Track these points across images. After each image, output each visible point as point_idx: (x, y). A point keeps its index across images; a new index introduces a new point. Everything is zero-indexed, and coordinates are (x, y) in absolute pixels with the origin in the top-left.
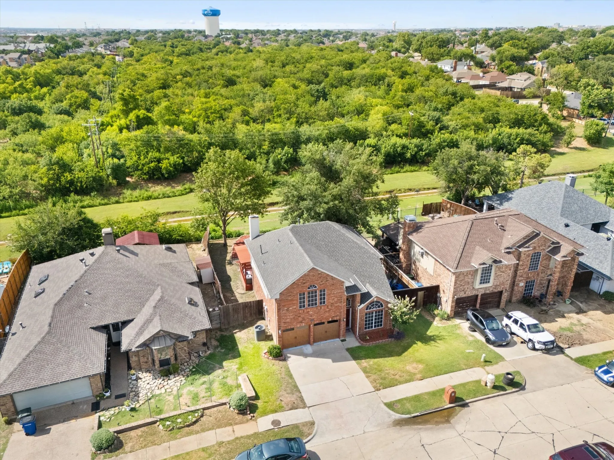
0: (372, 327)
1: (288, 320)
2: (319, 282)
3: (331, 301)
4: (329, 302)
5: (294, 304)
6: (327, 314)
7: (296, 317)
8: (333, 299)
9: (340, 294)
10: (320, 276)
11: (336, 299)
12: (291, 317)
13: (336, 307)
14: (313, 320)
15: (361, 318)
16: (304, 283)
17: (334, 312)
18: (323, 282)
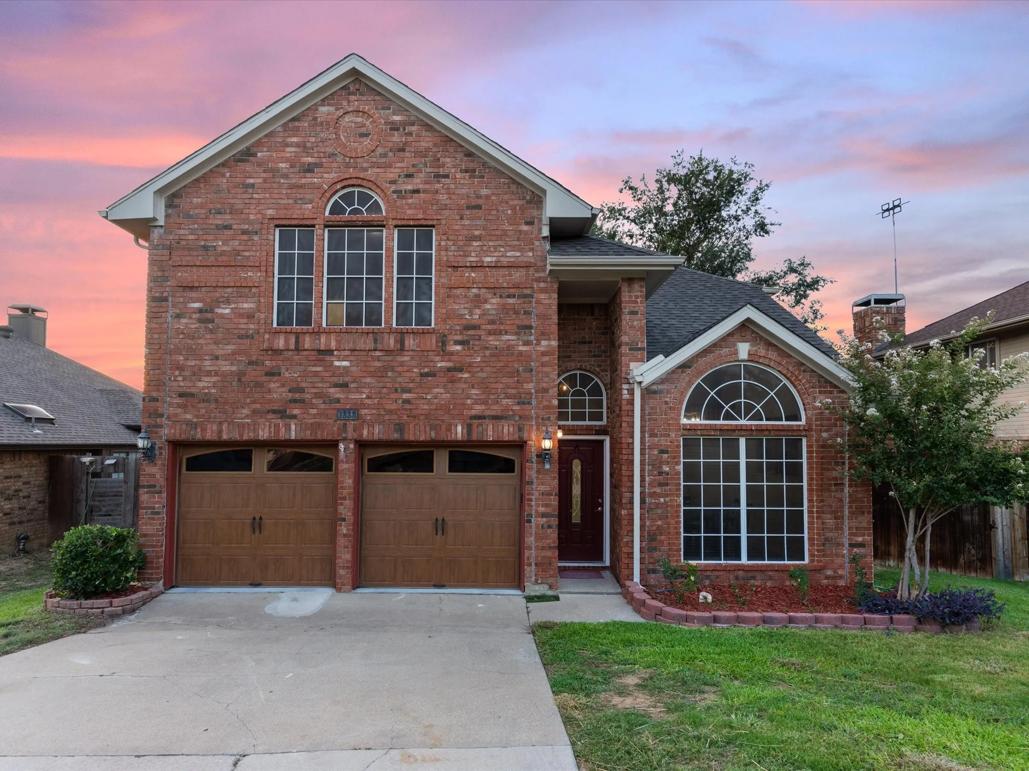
0: (733, 551)
1: (205, 383)
2: (392, 174)
3: (461, 308)
4: (449, 316)
5: (243, 289)
6: (439, 393)
7: (253, 373)
8: (478, 301)
9: (518, 275)
10: (396, 138)
11: (493, 304)
12: (226, 367)
13: (497, 353)
14: (354, 412)
15: (653, 465)
16: (309, 169)
17: (484, 385)
18: (417, 182)
